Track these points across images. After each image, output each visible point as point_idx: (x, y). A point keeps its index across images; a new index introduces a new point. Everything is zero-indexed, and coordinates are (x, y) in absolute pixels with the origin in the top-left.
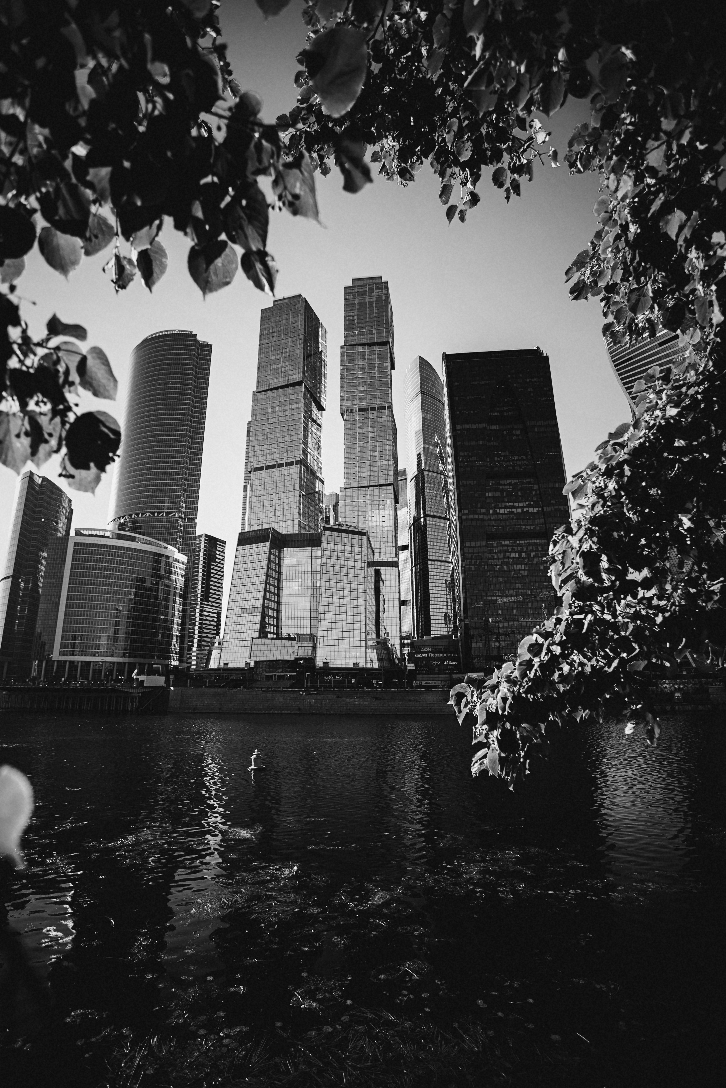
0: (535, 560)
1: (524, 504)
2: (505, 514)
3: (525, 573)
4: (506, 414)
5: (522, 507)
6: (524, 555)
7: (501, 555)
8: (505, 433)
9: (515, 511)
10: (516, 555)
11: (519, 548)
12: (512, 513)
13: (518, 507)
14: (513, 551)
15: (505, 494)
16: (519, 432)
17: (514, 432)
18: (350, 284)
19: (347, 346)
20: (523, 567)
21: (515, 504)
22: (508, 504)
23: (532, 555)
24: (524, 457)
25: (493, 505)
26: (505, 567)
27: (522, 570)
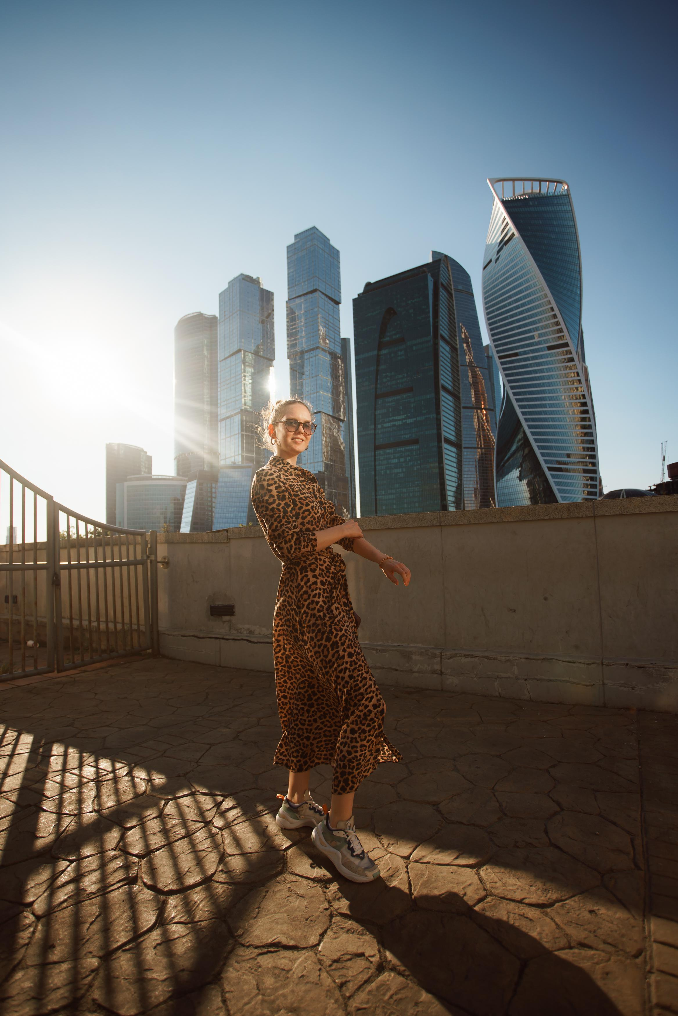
0: (410, 464)
1: (403, 417)
2: (389, 427)
3: (402, 475)
4: (394, 337)
5: (402, 420)
6: (402, 460)
7: (385, 462)
8: (392, 355)
9: (397, 423)
10: (396, 461)
11: (398, 455)
12: (394, 425)
13: (399, 420)
14: (394, 458)
15: (390, 410)
16: (403, 352)
17: (400, 353)
18: (292, 241)
19: (290, 300)
20: (400, 470)
21: (395, 418)
22: (391, 419)
23: (408, 459)
24: (405, 375)
25: (380, 421)
26: (388, 472)
27: (400, 473)
